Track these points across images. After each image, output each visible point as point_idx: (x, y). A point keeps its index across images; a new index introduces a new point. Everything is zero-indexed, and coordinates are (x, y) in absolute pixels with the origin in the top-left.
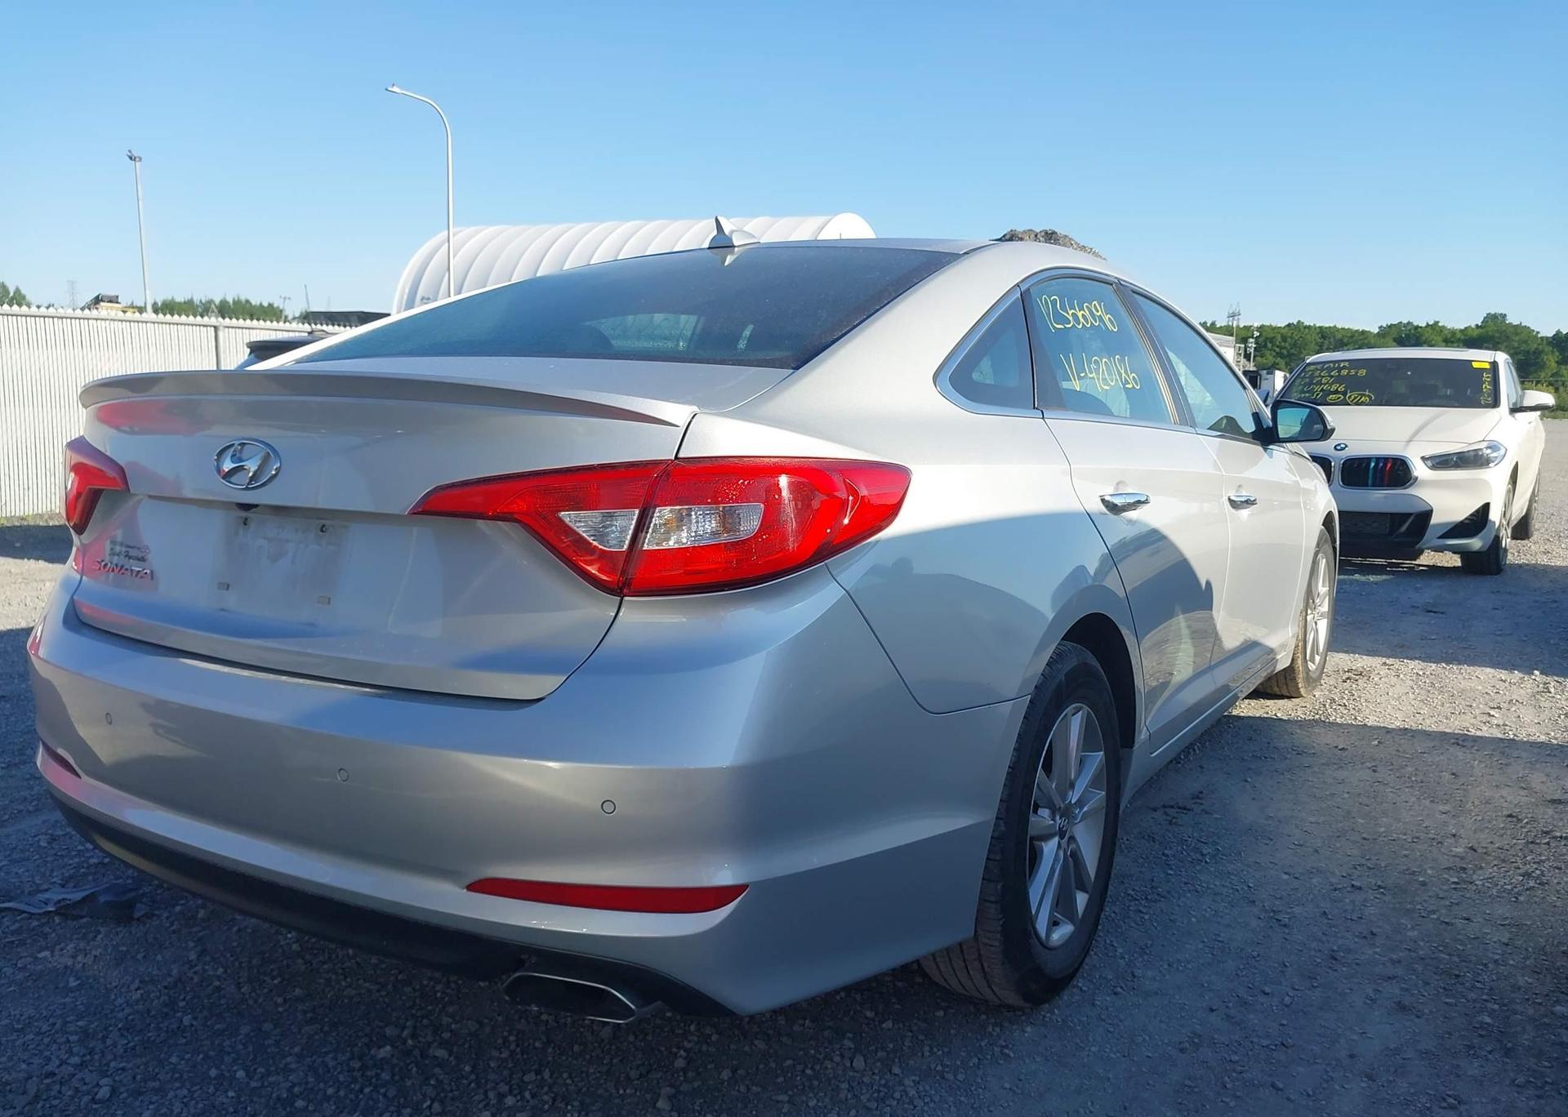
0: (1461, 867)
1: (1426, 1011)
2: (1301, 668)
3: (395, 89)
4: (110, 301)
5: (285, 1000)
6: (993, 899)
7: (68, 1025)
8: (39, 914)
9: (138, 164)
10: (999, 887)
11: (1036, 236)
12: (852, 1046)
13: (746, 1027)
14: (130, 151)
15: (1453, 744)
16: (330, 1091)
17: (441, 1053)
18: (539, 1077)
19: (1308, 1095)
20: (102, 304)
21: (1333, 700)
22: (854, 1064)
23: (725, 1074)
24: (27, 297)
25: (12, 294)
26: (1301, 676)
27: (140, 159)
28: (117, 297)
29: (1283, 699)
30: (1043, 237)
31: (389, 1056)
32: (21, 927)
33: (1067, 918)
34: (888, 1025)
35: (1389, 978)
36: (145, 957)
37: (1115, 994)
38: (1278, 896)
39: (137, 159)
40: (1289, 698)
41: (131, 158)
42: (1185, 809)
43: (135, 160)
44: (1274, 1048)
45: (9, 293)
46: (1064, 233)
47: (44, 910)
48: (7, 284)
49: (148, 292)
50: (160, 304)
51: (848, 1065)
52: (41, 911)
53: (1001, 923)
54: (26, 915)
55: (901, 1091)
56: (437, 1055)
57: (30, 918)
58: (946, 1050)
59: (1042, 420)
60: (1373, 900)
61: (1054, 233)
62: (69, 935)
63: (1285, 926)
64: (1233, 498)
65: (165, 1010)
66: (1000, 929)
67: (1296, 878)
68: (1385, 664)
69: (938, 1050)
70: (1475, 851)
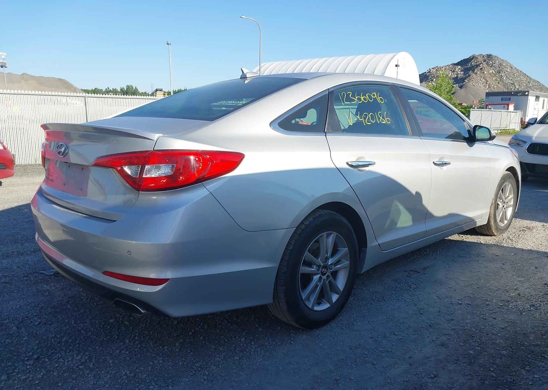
0: (508, 300)
1: (450, 347)
2: (493, 225)
3: (243, 17)
4: (160, 91)
5: (97, 304)
6: (282, 292)
7: (39, 305)
8: (49, 275)
9: (169, 46)
10: (284, 288)
11: (483, 57)
12: (245, 335)
13: (218, 325)
14: (167, 42)
15: (546, 256)
16: (92, 329)
17: (127, 323)
18: (149, 333)
19: (384, 367)
20: (157, 91)
21: (509, 238)
22: (241, 340)
23: (201, 338)
24: (138, 90)
25: (134, 89)
26: (494, 228)
27: (170, 44)
28: (162, 89)
29: (489, 236)
30: (486, 57)
31: (113, 322)
32: (43, 278)
33: (328, 302)
34: (260, 329)
35: (446, 334)
36: (69, 289)
37: (343, 329)
38: (427, 304)
39: (169, 44)
40: (491, 236)
41: (167, 44)
42: (417, 272)
43: (169, 45)
44: (383, 351)
45: (133, 89)
46: (495, 55)
47: (51, 274)
48: (133, 86)
49: (172, 87)
50: (177, 91)
51: (240, 340)
52: (50, 274)
53: (285, 300)
54: (46, 275)
55: (249, 349)
56: (126, 323)
57: (46, 276)
58: (273, 339)
59: (325, 136)
60: (463, 308)
61: (491, 55)
62: (54, 281)
63: (421, 314)
64: (435, 162)
65: (66, 304)
66: (285, 302)
67: (440, 299)
68: (543, 225)
69: (270, 339)
70: (520, 295)
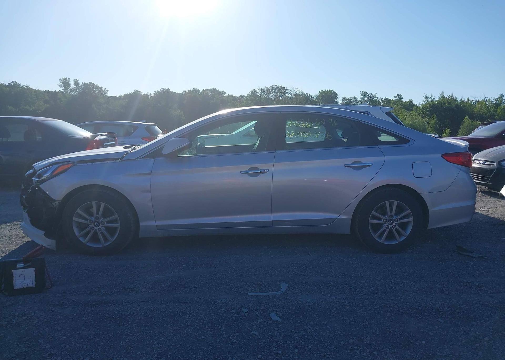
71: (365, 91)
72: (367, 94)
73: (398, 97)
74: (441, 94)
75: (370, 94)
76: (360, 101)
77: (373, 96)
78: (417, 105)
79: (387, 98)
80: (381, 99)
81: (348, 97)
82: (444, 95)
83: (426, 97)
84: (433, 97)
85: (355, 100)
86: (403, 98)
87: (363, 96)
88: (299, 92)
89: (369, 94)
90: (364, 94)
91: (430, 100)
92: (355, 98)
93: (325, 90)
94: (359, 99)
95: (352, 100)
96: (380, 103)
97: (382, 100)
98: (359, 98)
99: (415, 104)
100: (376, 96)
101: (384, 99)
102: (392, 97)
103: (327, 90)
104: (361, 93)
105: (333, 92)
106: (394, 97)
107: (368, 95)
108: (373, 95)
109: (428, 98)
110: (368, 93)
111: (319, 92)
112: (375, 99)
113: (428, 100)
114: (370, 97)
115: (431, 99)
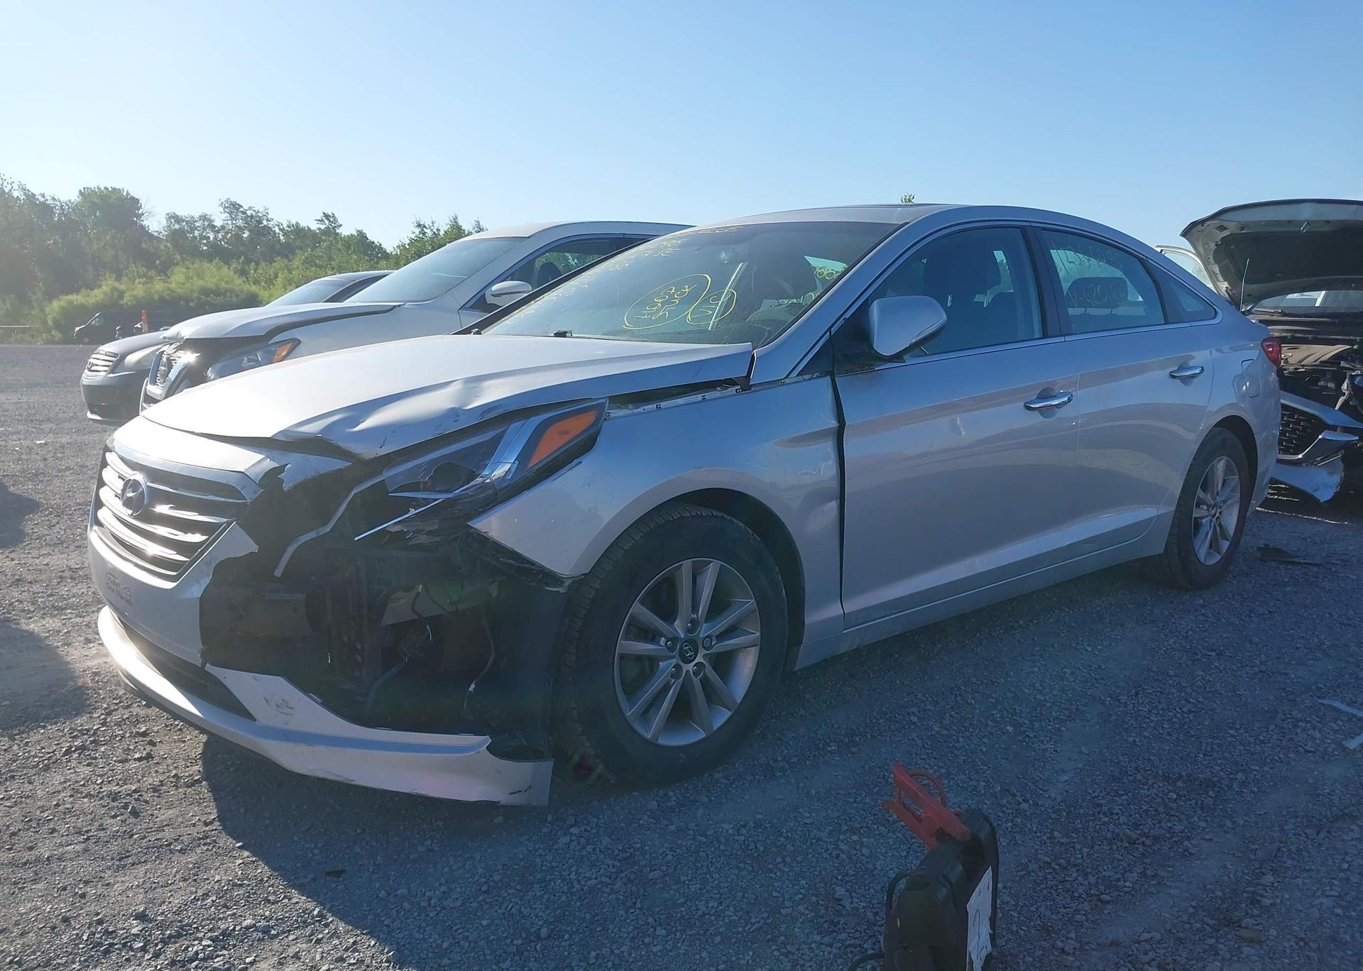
71: (233, 199)
72: (242, 209)
73: (327, 222)
74: (452, 219)
75: (250, 208)
76: (223, 227)
77: (260, 215)
78: (380, 245)
79: (294, 222)
80: (278, 226)
81: (182, 212)
82: (458, 221)
83: (419, 225)
84: (436, 226)
85: (206, 223)
86: (341, 225)
87: (231, 213)
88: (9, 187)
89: (246, 208)
90: (233, 208)
91: (429, 233)
92: (204, 218)
93: (98, 188)
94: (218, 223)
95: (197, 224)
96: (279, 236)
97: (280, 229)
98: (220, 219)
99: (376, 242)
100: (269, 217)
101: (285, 226)
102: (310, 222)
103: (106, 188)
104: (222, 203)
105: (125, 194)
106: (317, 222)
107: (244, 213)
108: (258, 212)
109: (425, 227)
110: (242, 207)
111: (77, 193)
112: (265, 223)
113: (424, 234)
114: (252, 217)
115: (432, 230)
